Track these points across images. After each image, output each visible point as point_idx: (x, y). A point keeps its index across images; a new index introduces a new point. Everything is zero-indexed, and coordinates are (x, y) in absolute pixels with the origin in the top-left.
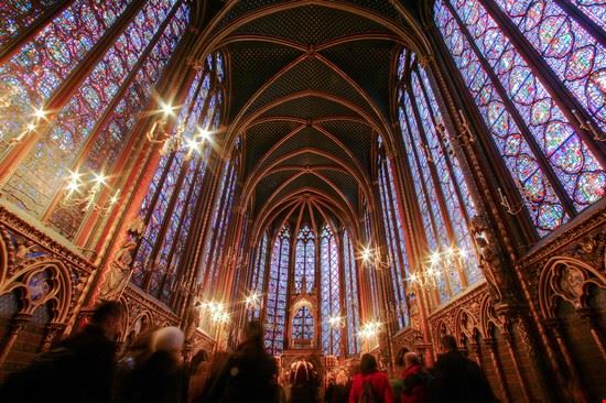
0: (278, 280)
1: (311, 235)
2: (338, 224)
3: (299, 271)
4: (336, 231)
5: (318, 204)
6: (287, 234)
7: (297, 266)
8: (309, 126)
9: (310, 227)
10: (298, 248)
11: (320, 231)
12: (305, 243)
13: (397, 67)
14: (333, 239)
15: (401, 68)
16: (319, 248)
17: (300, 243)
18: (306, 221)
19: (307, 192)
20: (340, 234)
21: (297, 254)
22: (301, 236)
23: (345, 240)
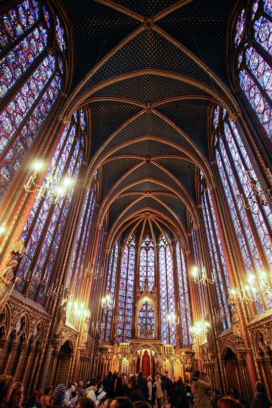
0: (127, 279)
1: (151, 245)
2: (172, 237)
3: (142, 272)
4: (170, 242)
5: (156, 220)
6: (133, 243)
7: (141, 269)
8: (148, 162)
9: (151, 238)
10: (141, 254)
11: (158, 241)
12: (147, 251)
13: (213, 119)
14: (168, 248)
15: (216, 120)
16: (158, 255)
17: (143, 251)
18: (147, 233)
19: (147, 211)
20: (173, 244)
21: (141, 259)
22: (144, 244)
23: (178, 250)
